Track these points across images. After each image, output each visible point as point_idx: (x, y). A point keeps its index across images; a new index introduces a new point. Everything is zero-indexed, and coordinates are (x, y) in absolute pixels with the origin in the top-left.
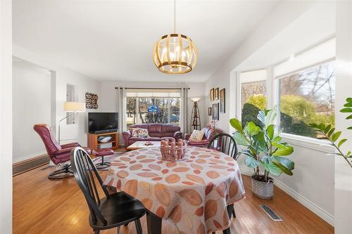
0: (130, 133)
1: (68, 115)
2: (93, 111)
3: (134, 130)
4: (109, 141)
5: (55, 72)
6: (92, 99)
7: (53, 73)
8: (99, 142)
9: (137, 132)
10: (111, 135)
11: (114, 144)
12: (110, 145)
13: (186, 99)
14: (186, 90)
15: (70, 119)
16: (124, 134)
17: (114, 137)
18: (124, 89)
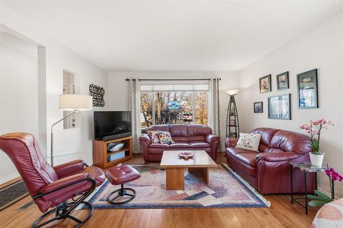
0: (148, 138)
1: (66, 116)
2: (99, 109)
3: (154, 133)
4: (121, 149)
5: (44, 47)
6: (98, 93)
7: (41, 49)
8: (109, 152)
9: (158, 136)
10: (122, 142)
11: (127, 153)
12: (122, 155)
13: (216, 92)
14: (216, 81)
15: (68, 121)
16: (142, 140)
17: (127, 144)
18: (137, 81)
